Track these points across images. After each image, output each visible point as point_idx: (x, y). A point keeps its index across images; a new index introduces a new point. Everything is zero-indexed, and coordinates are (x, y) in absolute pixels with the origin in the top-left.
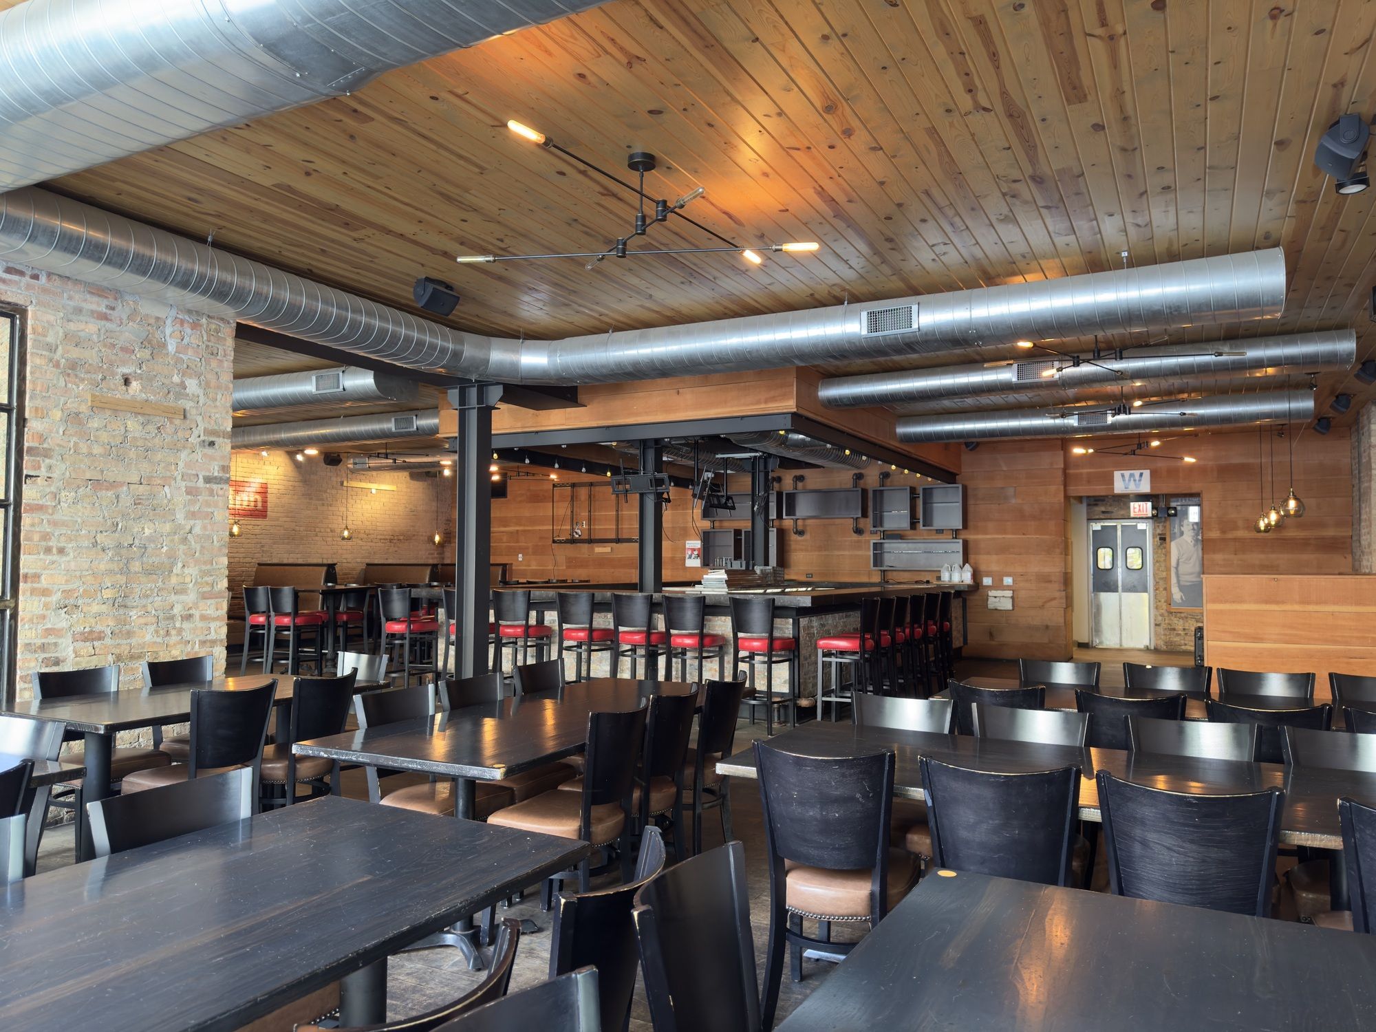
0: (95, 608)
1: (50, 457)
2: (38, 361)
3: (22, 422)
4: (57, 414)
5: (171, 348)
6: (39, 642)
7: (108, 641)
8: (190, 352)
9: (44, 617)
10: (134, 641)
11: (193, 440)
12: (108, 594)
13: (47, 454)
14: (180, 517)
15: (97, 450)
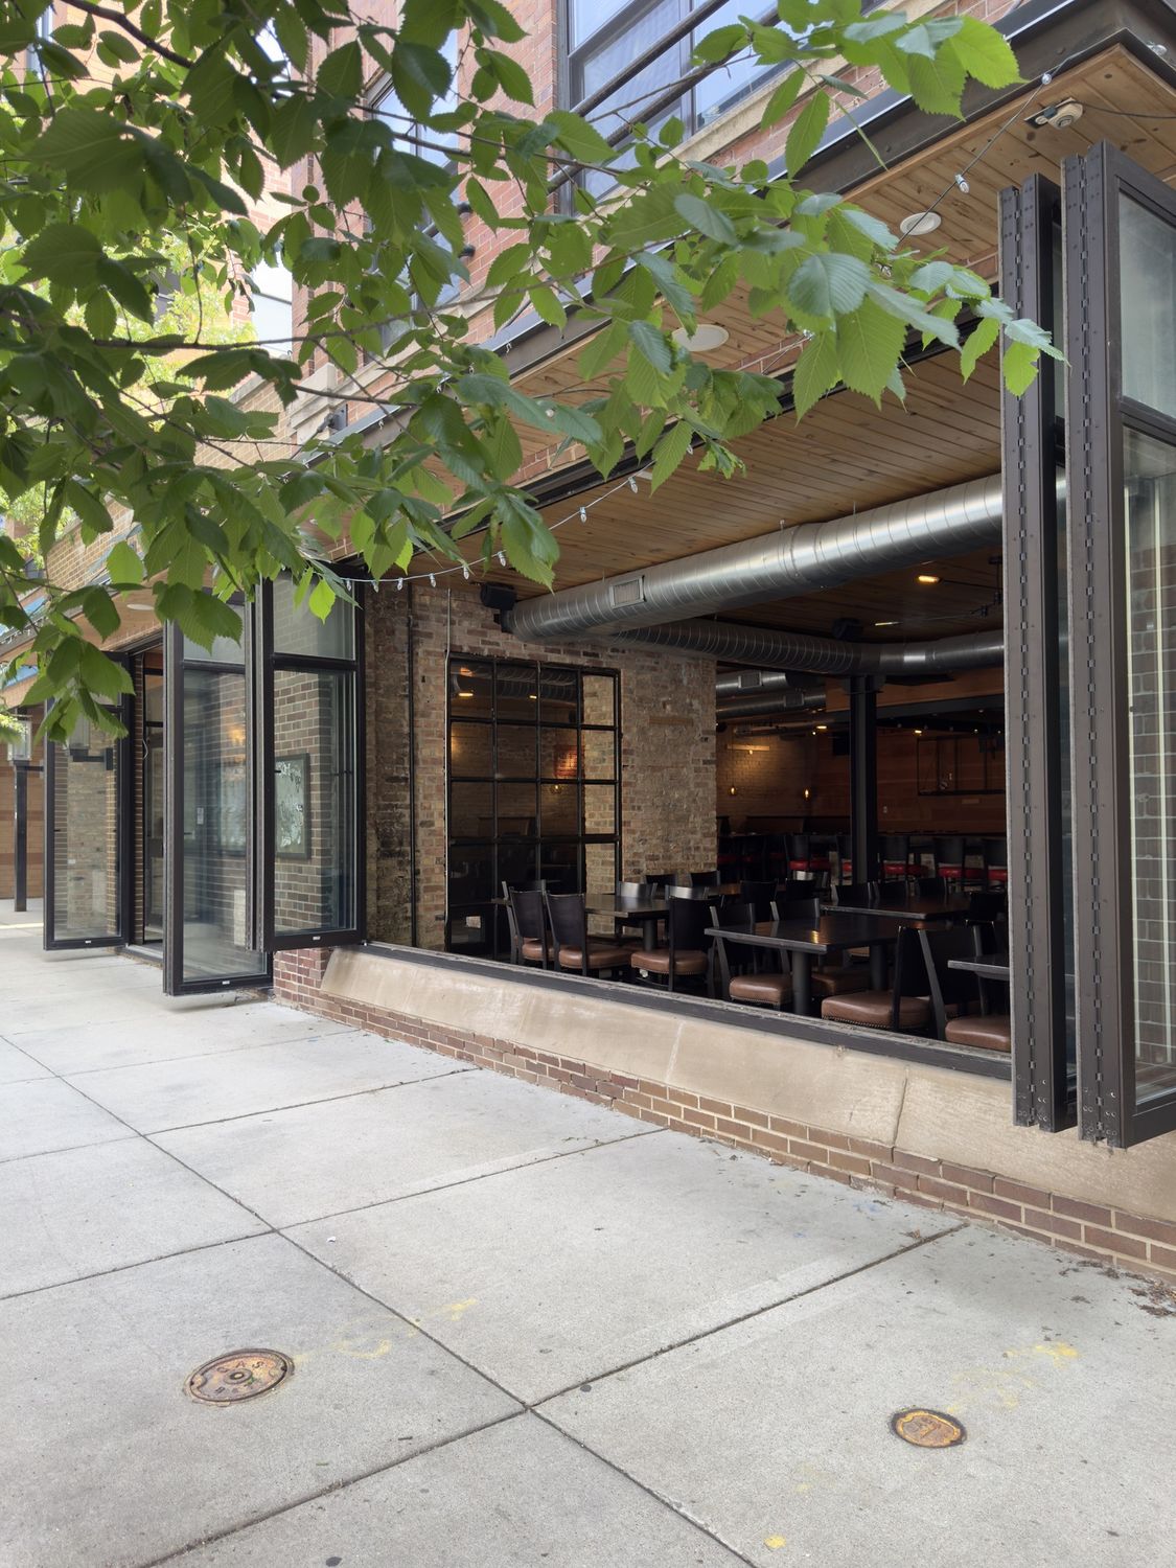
0: (654, 841)
1: (632, 754)
2: (627, 700)
3: (621, 735)
4: (635, 730)
5: (685, 682)
6: (631, 860)
7: (661, 861)
8: (694, 683)
9: (632, 846)
10: (673, 862)
11: (697, 738)
12: (659, 833)
13: (631, 752)
14: (692, 786)
15: (652, 748)
